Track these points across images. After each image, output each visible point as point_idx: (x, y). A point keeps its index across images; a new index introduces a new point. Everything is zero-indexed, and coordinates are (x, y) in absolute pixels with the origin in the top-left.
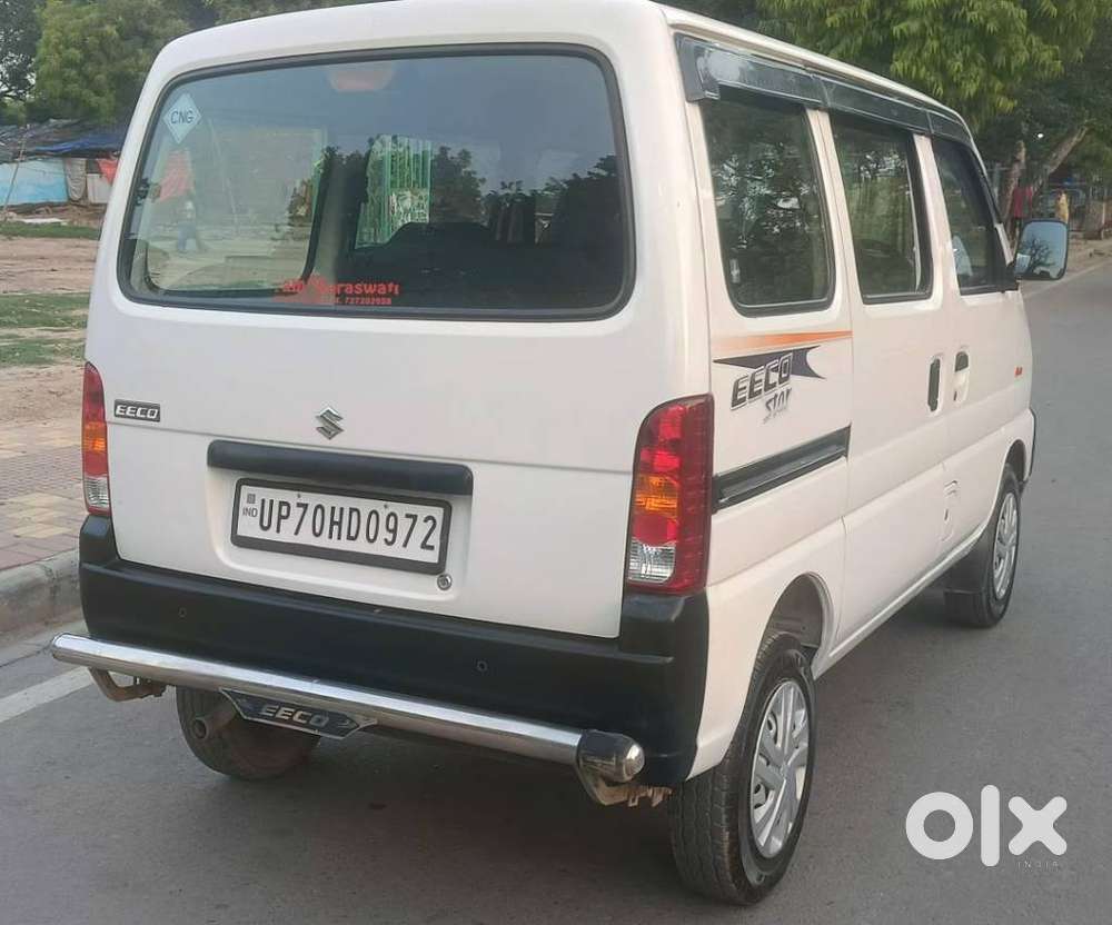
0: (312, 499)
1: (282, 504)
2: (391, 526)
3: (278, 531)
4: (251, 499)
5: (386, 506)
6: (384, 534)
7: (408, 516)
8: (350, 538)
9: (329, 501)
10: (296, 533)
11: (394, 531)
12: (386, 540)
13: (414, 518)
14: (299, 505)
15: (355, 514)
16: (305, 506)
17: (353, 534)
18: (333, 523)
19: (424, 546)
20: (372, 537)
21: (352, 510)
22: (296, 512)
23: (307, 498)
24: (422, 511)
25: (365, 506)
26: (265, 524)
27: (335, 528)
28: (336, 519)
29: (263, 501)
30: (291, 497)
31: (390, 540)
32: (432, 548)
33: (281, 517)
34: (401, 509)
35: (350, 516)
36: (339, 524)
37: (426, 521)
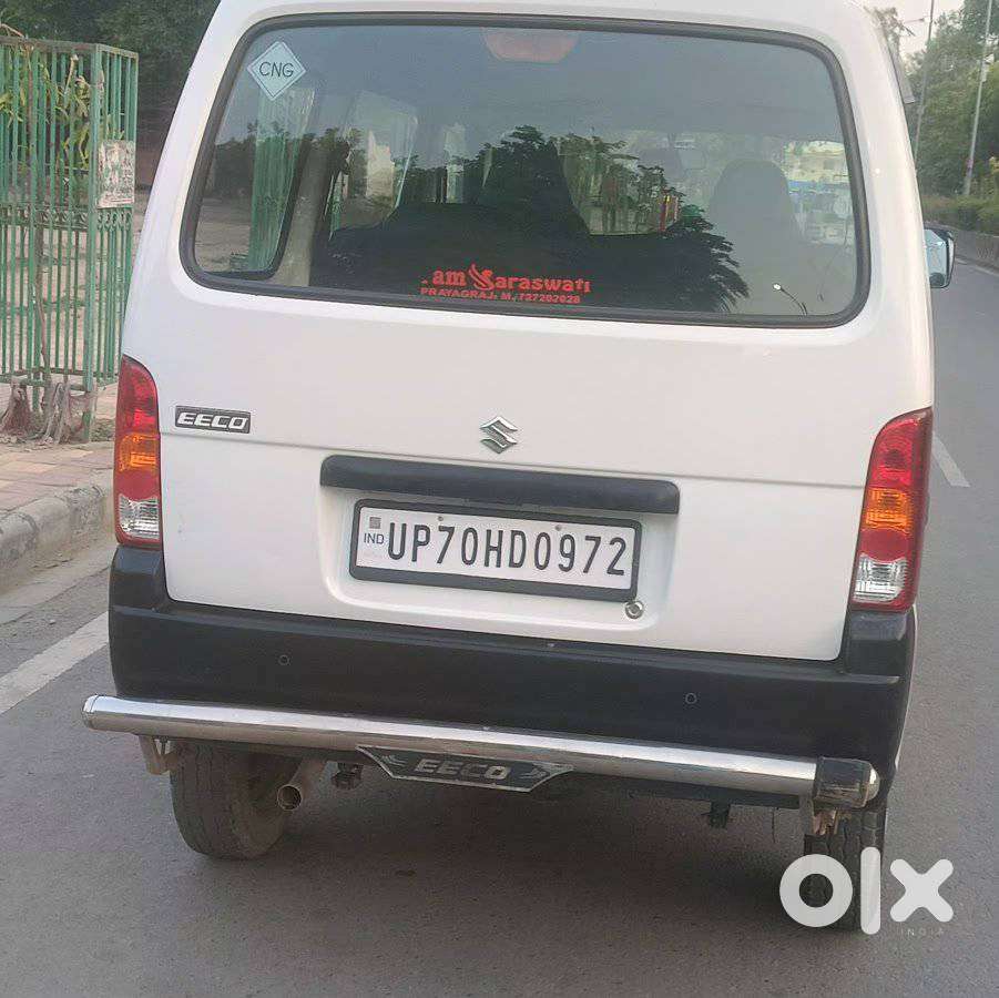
0: (460, 522)
1: (418, 528)
2: (567, 549)
3: (414, 560)
4: (375, 523)
5: (558, 528)
6: (557, 559)
7: (588, 538)
8: (512, 564)
9: (481, 524)
10: (440, 561)
11: (571, 556)
12: (561, 566)
13: (597, 540)
14: (442, 529)
15: (518, 538)
16: (451, 531)
17: (517, 560)
18: (489, 548)
19: (611, 570)
20: (542, 562)
21: (514, 533)
22: (438, 539)
23: (451, 520)
24: (606, 533)
25: (531, 528)
26: (396, 551)
27: (493, 554)
28: (494, 543)
29: (393, 525)
30: (431, 520)
31: (566, 565)
32: (621, 573)
33: (417, 543)
34: (579, 531)
35: (513, 540)
36: (498, 549)
37: (612, 543)
